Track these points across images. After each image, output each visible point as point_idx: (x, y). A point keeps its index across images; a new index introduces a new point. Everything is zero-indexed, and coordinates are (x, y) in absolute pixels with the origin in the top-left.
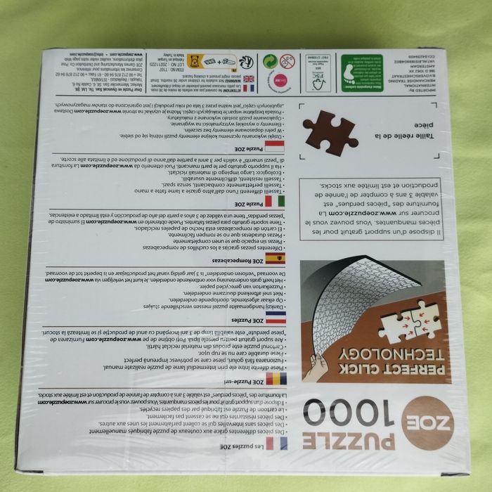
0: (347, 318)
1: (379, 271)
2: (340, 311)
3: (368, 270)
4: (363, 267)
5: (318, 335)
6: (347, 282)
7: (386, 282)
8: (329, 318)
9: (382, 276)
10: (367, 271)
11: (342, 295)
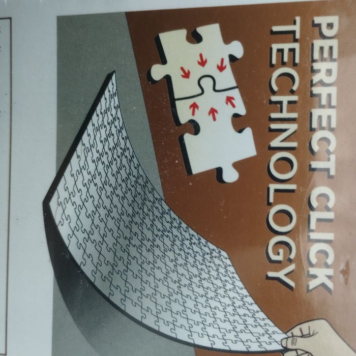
0: (191, 260)
1: (80, 172)
2: (174, 276)
3: (77, 199)
4: (70, 210)
5: (231, 336)
6: (104, 251)
7: (104, 159)
8: (190, 304)
9: (92, 167)
10: (79, 202)
11: (134, 267)
